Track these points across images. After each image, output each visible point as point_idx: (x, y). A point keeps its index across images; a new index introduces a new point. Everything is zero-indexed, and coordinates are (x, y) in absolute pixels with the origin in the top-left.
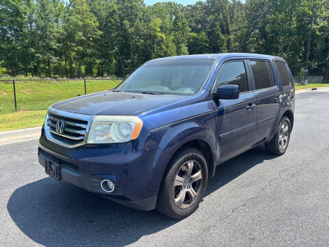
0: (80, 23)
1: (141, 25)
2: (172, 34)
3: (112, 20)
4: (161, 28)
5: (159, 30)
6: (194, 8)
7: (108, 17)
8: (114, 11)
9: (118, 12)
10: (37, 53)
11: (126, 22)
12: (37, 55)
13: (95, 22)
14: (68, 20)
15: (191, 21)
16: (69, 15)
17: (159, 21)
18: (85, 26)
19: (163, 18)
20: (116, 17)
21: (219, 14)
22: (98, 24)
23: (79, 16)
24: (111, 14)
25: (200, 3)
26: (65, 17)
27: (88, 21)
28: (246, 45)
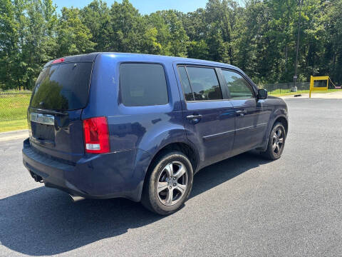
0: (74, 35)
1: (135, 35)
2: (170, 43)
3: (105, 31)
4: (158, 37)
5: (155, 39)
6: (195, 15)
7: (101, 28)
8: (107, 22)
9: (112, 23)
10: (29, 66)
11: (120, 32)
12: (29, 68)
13: (88, 34)
14: (62, 32)
15: (191, 29)
16: (62, 28)
17: (154, 31)
18: (78, 38)
19: (159, 27)
20: (110, 28)
21: (220, 22)
22: (91, 36)
23: (72, 29)
24: (104, 25)
25: (200, 10)
26: (58, 29)
27: (80, 33)
28: (246, 52)
